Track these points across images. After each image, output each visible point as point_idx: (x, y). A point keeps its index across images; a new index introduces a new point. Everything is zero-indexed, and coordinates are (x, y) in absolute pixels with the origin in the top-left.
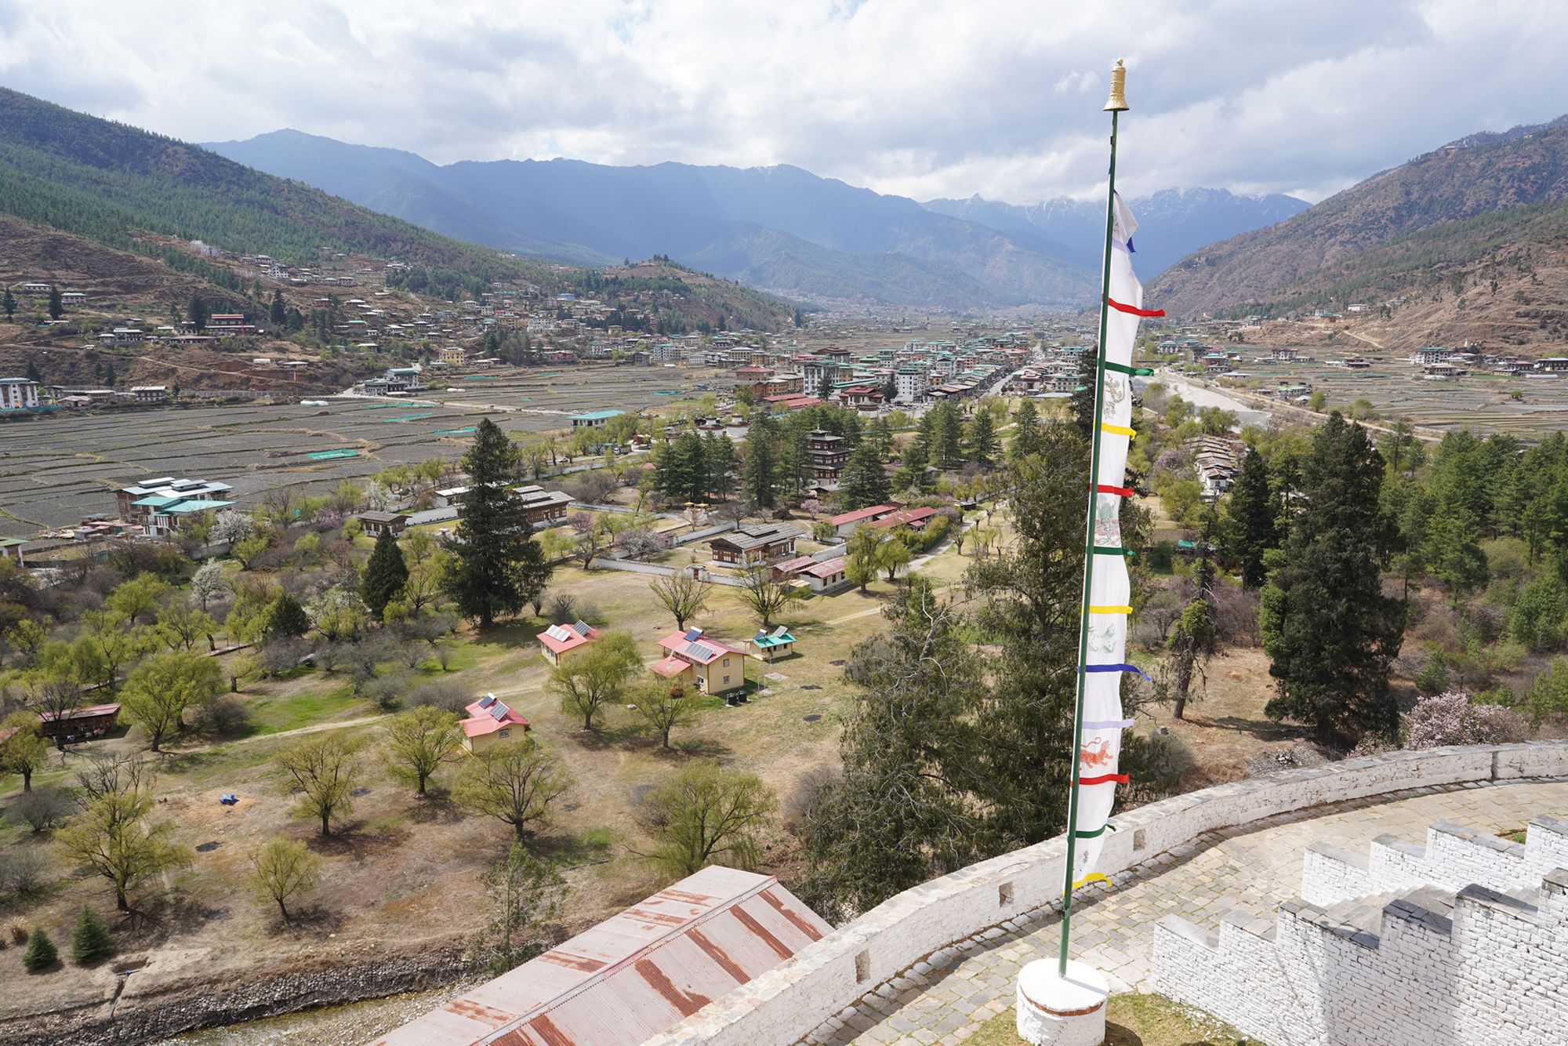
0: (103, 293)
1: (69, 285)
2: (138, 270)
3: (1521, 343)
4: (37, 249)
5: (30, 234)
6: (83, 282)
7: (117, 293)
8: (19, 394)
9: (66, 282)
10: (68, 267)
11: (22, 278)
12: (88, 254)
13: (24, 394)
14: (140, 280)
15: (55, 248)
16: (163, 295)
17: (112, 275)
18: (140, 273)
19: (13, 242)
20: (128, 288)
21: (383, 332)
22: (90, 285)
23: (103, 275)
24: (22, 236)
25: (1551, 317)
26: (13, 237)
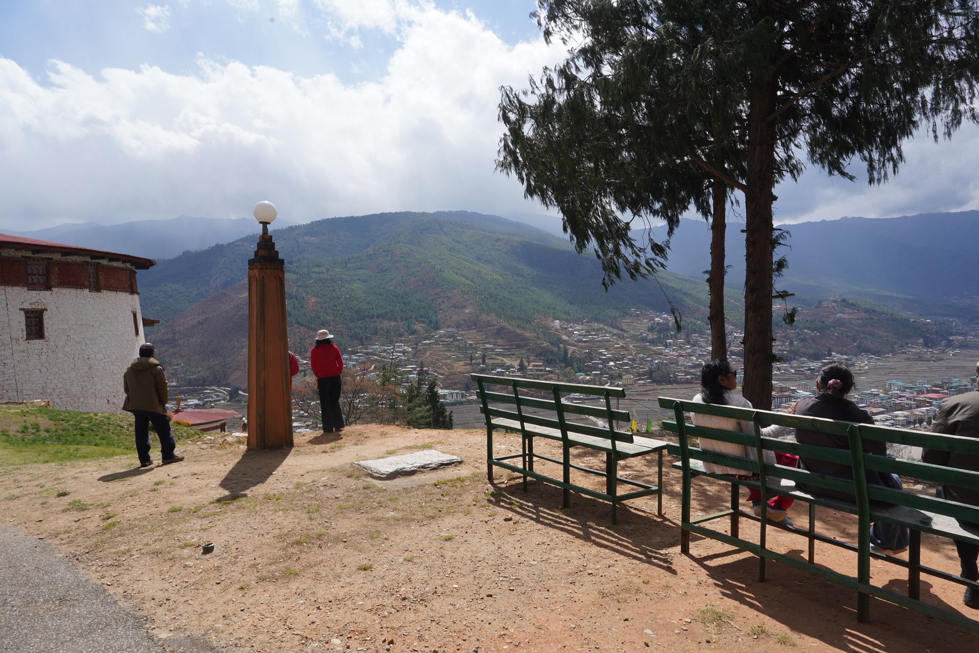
0: (510, 349)
2: (524, 339)
4: (495, 331)
5: (495, 325)
7: (514, 349)
9: (499, 344)
10: (502, 338)
11: (488, 343)
12: (510, 333)
13: (457, 396)
14: (523, 343)
15: (500, 331)
16: (529, 350)
17: (515, 341)
18: (524, 340)
19: (489, 328)
20: (519, 347)
21: (605, 367)
22: (506, 345)
23: (512, 341)
24: (492, 326)
26: (489, 326)
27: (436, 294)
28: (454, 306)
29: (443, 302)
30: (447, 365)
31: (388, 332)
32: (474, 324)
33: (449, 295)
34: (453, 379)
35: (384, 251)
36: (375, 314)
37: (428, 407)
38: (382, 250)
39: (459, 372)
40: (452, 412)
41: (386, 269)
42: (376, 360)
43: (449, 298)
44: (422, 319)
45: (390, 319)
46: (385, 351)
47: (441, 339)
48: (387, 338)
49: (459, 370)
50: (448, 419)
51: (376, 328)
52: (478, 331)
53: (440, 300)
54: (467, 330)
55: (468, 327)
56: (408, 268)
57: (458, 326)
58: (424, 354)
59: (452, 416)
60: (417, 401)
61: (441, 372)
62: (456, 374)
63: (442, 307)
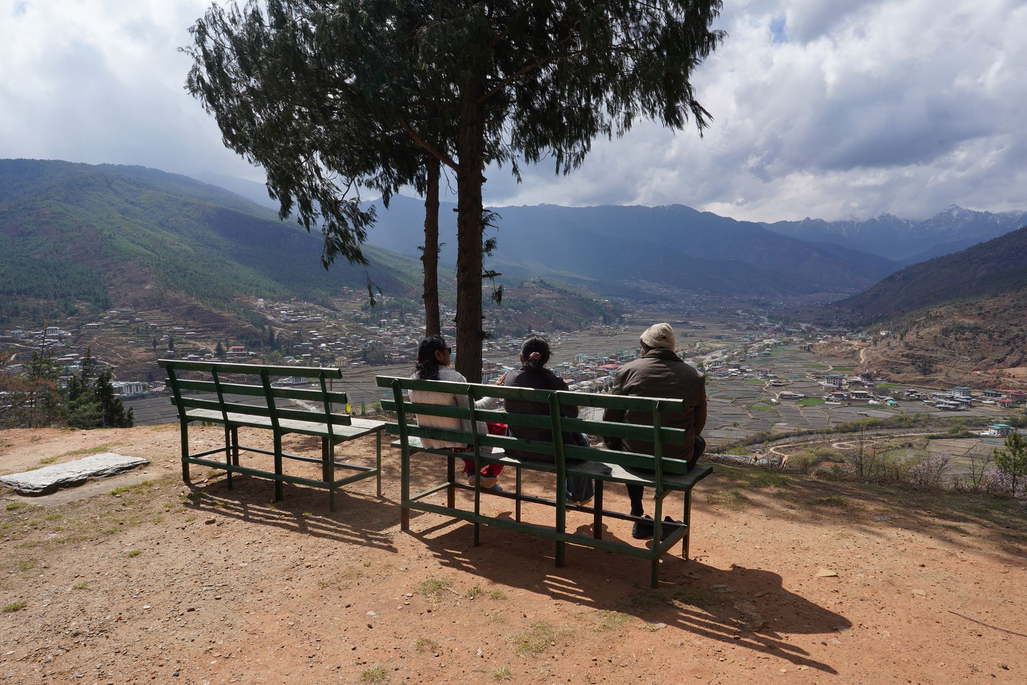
0: (205, 331)
1: (192, 328)
2: (221, 319)
3: (899, 373)
4: (185, 311)
5: (185, 304)
6: (198, 326)
7: (210, 331)
8: (135, 389)
9: (191, 326)
10: (194, 319)
11: (176, 325)
12: (204, 313)
13: (137, 389)
14: (220, 325)
15: (191, 310)
16: (228, 332)
17: (210, 323)
18: (221, 321)
19: (177, 307)
20: (215, 329)
21: (316, 349)
22: (199, 328)
23: (207, 323)
24: (181, 305)
25: (919, 358)
26: (177, 305)
27: (104, 266)
28: (130, 281)
29: (114, 276)
30: (122, 352)
31: (35, 312)
32: (157, 302)
33: (123, 267)
34: (130, 368)
35: (24, 208)
36: (15, 289)
37: (97, 405)
38: (21, 207)
39: (139, 360)
40: (131, 409)
41: (30, 233)
42: (18, 348)
43: (123, 272)
44: (85, 296)
45: (38, 296)
46: (31, 337)
47: (113, 321)
48: (34, 320)
49: (138, 358)
50: (126, 417)
51: (17, 308)
52: (162, 311)
53: (110, 274)
54: (148, 310)
55: (150, 306)
56: (62, 232)
57: (136, 305)
58: (91, 338)
59: (132, 414)
60: (83, 397)
61: (114, 360)
62: (135, 362)
63: (113, 281)
